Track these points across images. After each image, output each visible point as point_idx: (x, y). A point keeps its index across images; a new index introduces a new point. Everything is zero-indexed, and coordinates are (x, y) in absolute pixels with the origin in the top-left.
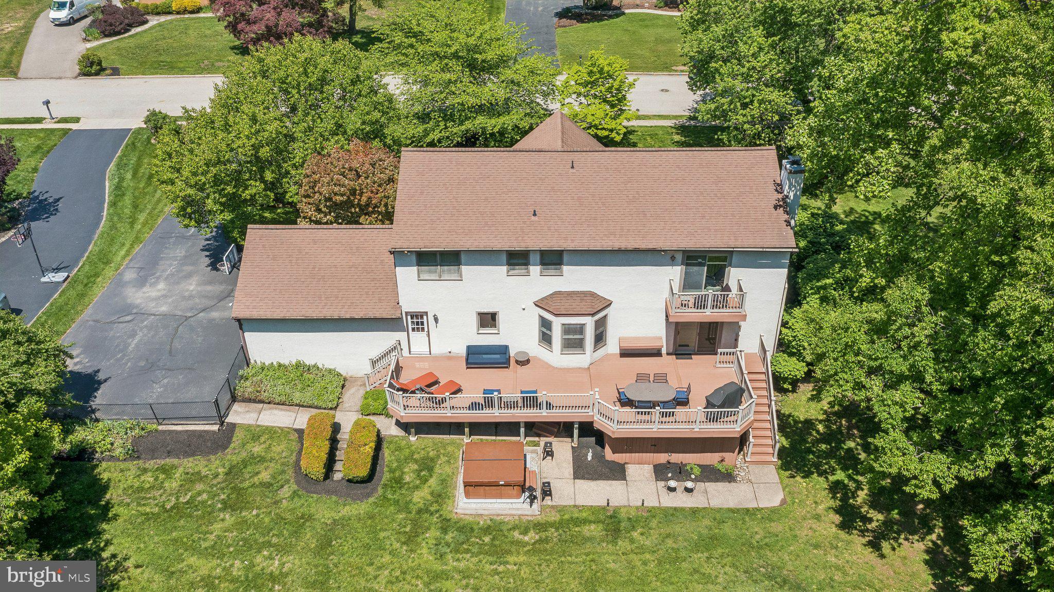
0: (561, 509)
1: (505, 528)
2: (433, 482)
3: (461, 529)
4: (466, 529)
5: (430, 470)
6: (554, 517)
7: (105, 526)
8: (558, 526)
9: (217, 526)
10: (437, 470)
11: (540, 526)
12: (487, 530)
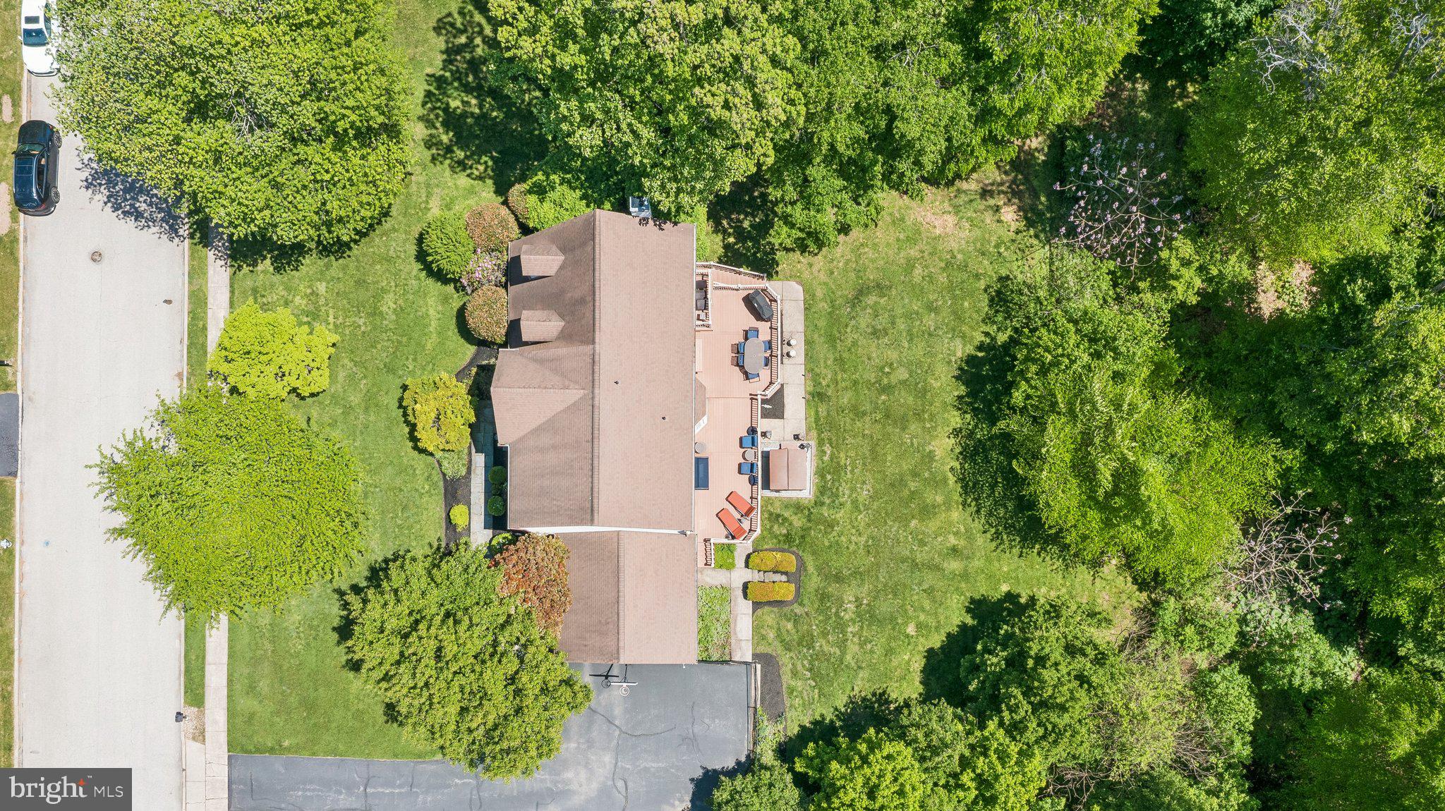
0: (809, 429)
1: (821, 466)
2: (786, 514)
3: (822, 493)
4: (822, 490)
5: (778, 516)
6: (814, 433)
7: (827, 721)
8: (820, 432)
9: (826, 648)
10: (778, 511)
11: (821, 443)
12: (823, 477)
